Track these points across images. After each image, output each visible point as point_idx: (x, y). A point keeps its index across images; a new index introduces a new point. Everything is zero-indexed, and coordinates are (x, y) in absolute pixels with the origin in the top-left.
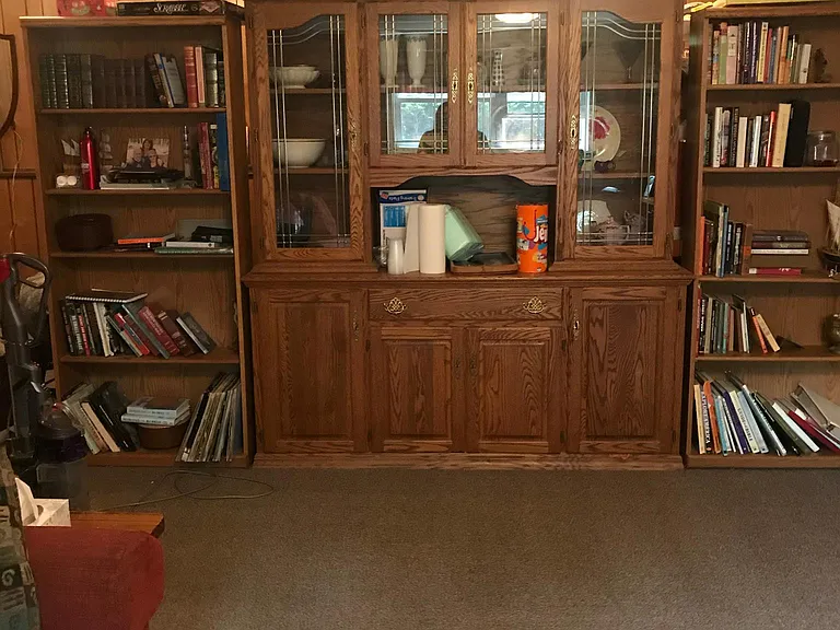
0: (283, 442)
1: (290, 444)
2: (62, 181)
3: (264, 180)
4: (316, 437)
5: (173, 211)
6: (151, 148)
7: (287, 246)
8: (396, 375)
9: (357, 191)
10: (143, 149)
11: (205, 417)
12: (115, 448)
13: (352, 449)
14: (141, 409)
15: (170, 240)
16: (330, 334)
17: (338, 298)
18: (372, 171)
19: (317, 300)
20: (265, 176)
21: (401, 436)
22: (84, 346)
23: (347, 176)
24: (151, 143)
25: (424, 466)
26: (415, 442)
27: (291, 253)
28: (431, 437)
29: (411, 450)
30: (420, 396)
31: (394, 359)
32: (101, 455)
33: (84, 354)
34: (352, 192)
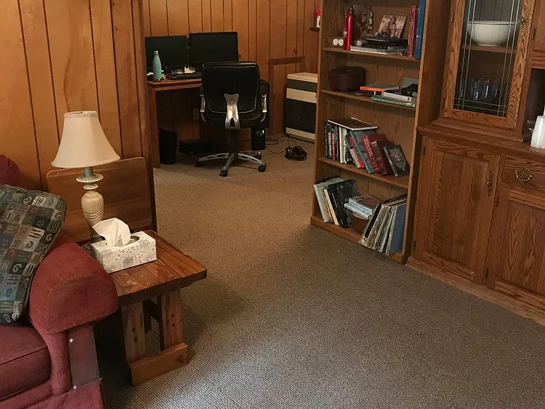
0: (426, 255)
1: (431, 258)
2: (335, 42)
3: (452, 53)
4: (449, 259)
5: (402, 70)
6: (394, 23)
7: (460, 108)
8: (514, 232)
9: (519, 70)
10: (389, 23)
11: (377, 220)
12: (337, 223)
13: (472, 279)
14: (355, 202)
15: (386, 91)
16: (470, 183)
17: (480, 157)
18: (535, 54)
19: (465, 155)
20: (453, 50)
21: (509, 283)
22: (332, 153)
23: (514, 55)
24: (395, 19)
25: (523, 314)
26: (520, 292)
27: (462, 114)
28: (535, 293)
29: (515, 296)
30: (531, 256)
31: (516, 220)
32: (328, 224)
33: (332, 158)
34: (516, 71)
